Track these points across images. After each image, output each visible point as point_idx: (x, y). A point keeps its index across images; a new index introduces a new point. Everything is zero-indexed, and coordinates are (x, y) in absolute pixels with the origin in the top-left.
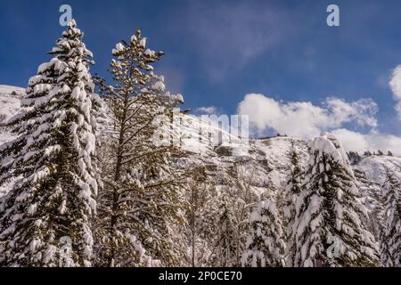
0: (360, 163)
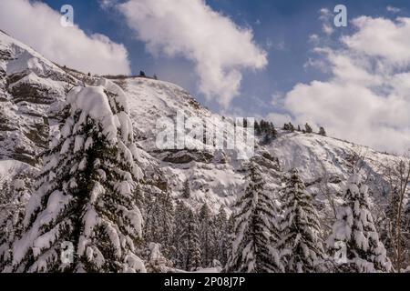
0: (274, 143)
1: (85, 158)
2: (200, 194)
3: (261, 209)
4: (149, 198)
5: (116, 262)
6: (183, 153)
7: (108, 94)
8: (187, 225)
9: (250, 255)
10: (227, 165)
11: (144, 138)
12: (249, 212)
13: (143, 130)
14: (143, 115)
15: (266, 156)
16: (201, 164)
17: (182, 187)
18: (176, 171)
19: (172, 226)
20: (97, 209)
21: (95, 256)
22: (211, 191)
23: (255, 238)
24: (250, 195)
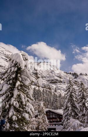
0: (78, 78)
1: (15, 74)
2: (59, 91)
3: (73, 92)
4: (46, 92)
5: (24, 106)
6: (55, 81)
7: (23, 55)
8: (56, 99)
9: (70, 105)
10: (66, 84)
11: (45, 77)
12: (69, 93)
13: (45, 75)
14: (45, 72)
15: (76, 81)
16: (59, 83)
17: (55, 89)
18: (53, 85)
19: (52, 99)
20: (18, 89)
21: (16, 104)
22: (62, 90)
23: (71, 101)
24: (69, 88)
